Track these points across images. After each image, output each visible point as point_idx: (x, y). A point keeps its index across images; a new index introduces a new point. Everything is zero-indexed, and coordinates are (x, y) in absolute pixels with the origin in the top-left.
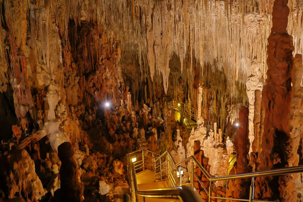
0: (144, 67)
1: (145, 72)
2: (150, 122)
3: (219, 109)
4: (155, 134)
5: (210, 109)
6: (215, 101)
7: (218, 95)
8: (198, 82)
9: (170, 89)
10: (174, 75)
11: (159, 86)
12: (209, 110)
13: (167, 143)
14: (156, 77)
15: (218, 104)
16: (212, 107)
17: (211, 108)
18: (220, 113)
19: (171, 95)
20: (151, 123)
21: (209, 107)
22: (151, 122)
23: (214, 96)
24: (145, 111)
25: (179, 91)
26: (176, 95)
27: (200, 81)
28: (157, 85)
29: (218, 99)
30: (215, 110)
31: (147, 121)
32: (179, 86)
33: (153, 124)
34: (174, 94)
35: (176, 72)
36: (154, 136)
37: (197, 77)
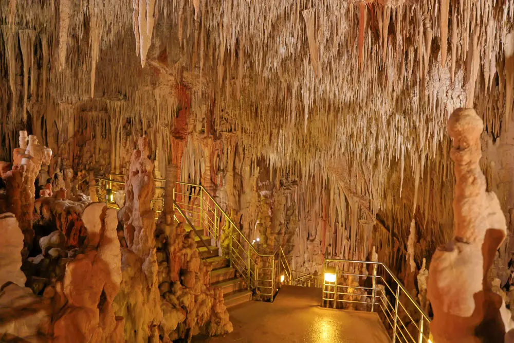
0: (22, 84)
1: (26, 97)
2: (46, 214)
3: (239, 196)
4: (110, 241)
5: (218, 195)
6: (230, 174)
7: (237, 158)
8: (186, 124)
9: (100, 150)
10: (114, 110)
11: (65, 142)
12: (214, 197)
13: (140, 299)
14: (58, 117)
15: (238, 184)
16: (222, 189)
17: (220, 194)
18: (242, 206)
19: (100, 166)
20: (53, 216)
21: (215, 190)
22: (51, 211)
23: (227, 161)
24: (24, 161)
25: (124, 156)
26: (118, 165)
27: (192, 122)
28: (61, 140)
29: (237, 171)
30: (232, 198)
31: (31, 210)
32: (126, 143)
33: (63, 220)
34: (110, 163)
35: (119, 100)
36: (96, 260)
37: (182, 111)
